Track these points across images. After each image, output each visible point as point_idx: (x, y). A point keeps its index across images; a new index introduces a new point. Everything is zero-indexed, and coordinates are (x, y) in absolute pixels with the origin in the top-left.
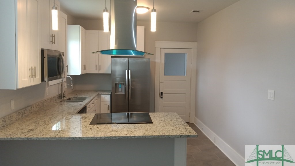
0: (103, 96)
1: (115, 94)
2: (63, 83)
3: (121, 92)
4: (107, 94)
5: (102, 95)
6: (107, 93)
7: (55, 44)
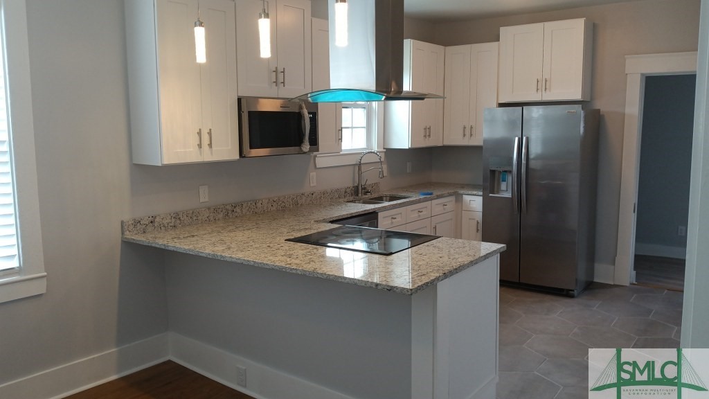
0: (467, 198)
1: (491, 195)
2: (362, 166)
3: (506, 191)
4: (474, 195)
5: (464, 196)
6: (475, 193)
7: (284, 86)
